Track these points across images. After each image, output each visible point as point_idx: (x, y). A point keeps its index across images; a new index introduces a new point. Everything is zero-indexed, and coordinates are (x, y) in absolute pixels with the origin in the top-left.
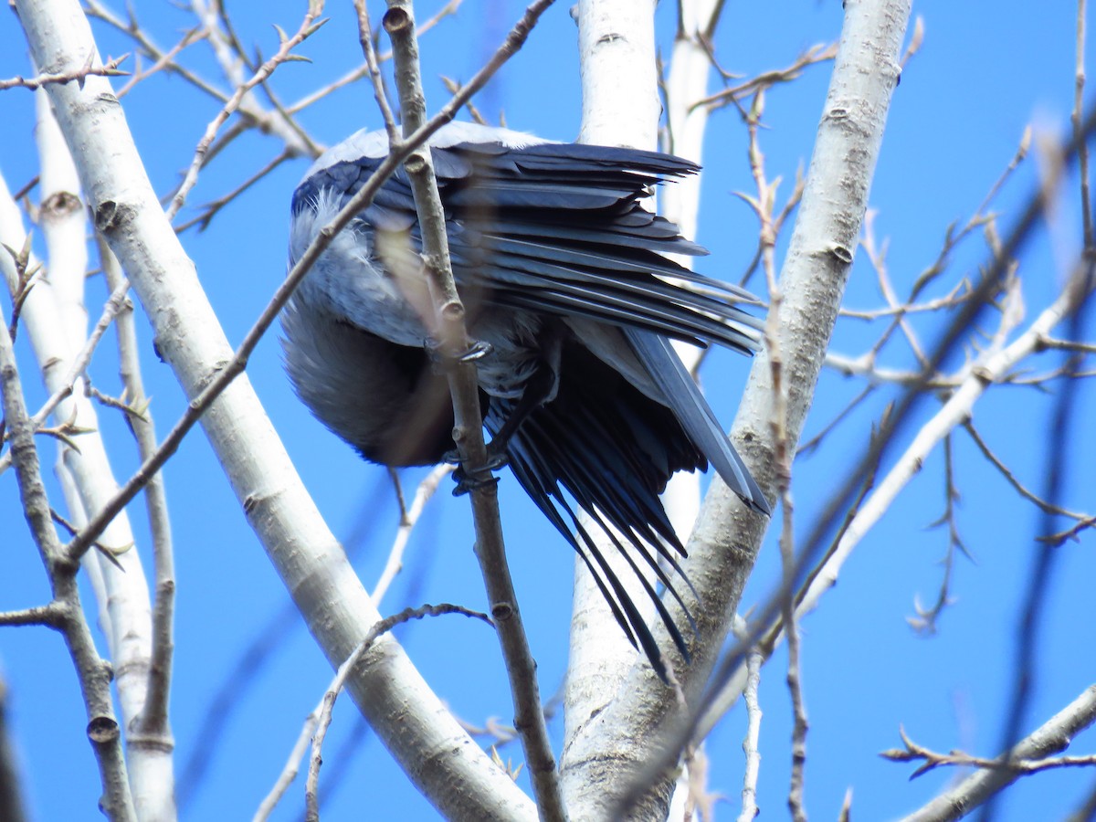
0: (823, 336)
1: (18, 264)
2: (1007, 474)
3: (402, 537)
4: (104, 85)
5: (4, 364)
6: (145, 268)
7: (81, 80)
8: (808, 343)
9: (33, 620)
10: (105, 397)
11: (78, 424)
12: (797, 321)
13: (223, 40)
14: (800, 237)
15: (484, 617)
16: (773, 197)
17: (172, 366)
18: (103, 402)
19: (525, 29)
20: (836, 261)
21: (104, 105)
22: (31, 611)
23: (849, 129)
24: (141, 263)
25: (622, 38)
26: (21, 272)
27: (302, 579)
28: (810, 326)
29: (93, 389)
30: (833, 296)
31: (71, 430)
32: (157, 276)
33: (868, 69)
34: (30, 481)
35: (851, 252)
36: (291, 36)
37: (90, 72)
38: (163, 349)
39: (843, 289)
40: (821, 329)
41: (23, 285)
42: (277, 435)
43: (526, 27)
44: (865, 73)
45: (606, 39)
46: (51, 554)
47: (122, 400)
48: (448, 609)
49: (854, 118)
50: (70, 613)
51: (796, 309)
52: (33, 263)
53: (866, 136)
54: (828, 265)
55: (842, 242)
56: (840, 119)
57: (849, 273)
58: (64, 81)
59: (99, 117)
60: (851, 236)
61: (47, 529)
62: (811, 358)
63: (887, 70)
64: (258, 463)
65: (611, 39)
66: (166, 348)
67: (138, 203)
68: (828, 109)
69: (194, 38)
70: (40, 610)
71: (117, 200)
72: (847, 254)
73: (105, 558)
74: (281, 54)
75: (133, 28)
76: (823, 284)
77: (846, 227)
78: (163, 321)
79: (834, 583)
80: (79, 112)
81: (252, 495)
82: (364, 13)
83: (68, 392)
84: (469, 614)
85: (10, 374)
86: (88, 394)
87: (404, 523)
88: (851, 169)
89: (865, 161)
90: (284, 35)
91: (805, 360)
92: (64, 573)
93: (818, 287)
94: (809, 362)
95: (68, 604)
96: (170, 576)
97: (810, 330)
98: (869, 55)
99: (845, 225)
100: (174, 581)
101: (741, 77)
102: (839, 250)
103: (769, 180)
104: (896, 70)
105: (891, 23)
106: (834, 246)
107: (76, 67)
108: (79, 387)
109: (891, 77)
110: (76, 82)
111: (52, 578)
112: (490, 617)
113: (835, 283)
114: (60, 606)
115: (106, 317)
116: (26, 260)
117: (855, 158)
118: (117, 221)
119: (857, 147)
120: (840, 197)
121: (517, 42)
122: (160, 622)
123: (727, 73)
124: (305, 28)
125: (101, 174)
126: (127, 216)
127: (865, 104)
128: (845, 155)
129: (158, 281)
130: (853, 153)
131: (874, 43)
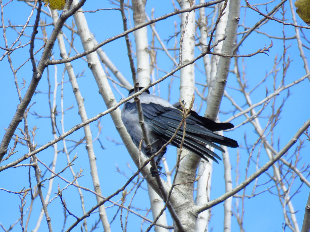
14: (217, 78)
54: (222, 84)
93: (220, 88)
99: (225, 76)
102: (224, 81)
106: (223, 80)
113: (223, 87)
119: (227, 61)
127: (229, 53)
128: (225, 63)
129: (99, 81)
130: (226, 62)
131: (230, 41)
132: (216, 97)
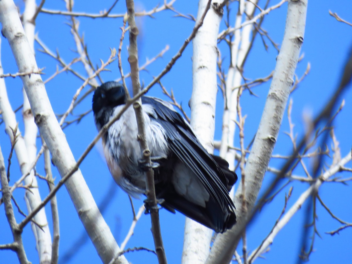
0: (266, 165)
1: (13, 133)
2: (328, 211)
3: (134, 224)
4: (39, 77)
5: (1, 165)
6: (49, 136)
7: (30, 75)
8: (261, 167)
9: (7, 248)
10: (41, 176)
11: (33, 185)
12: (257, 160)
13: (87, 62)
14: (259, 134)
15: (153, 252)
16: (244, 122)
17: (57, 168)
18: (40, 178)
19: (171, 65)
20: (271, 142)
21: (38, 83)
22: (6, 245)
23: (276, 99)
24: (48, 134)
25: (206, 67)
26: (14, 135)
27: (96, 237)
28: (262, 162)
29: (37, 174)
30: (269, 153)
31: (31, 187)
32: (53, 138)
33: (283, 80)
34: (8, 203)
35: (276, 139)
36: (105, 62)
37: (33, 73)
38: (54, 162)
39: (272, 151)
40: (265, 163)
41: (15, 139)
42: (90, 191)
43: (172, 64)
44: (282, 81)
45: (201, 67)
46: (14, 227)
47: (46, 177)
48: (142, 249)
49: (278, 96)
50: (19, 246)
51: (257, 156)
52: (18, 133)
53: (282, 101)
54: (268, 142)
55: (273, 135)
56: (274, 96)
57: (275, 146)
58: (24, 76)
59: (37, 87)
60: (276, 134)
61: (12, 219)
62: (261, 172)
63: (289, 81)
64: (83, 199)
65: (202, 67)
66: (55, 162)
67: (48, 115)
68: (270, 92)
69: (76, 61)
70: (9, 245)
71: (42, 114)
72: (274, 139)
73: (38, 228)
74: (101, 68)
75: (58, 57)
76: (266, 149)
77: (274, 131)
78: (55, 153)
79: (271, 244)
80: (30, 85)
81: (81, 210)
82: (120, 57)
83: (29, 174)
84: (148, 251)
85: (2, 169)
86: (35, 175)
87: (134, 219)
88: (276, 112)
89: (281, 110)
90: (103, 62)
91: (260, 173)
92: (17, 234)
93: (265, 150)
94: (261, 174)
95: (18, 243)
96: (58, 234)
97: (262, 163)
98: (284, 76)
99: (274, 130)
100: (59, 235)
101: (250, 80)
102: (272, 138)
103: (243, 115)
104: (292, 81)
105: (291, 65)
106: (270, 136)
107: (29, 71)
108: (32, 172)
109: (291, 83)
110: (28, 76)
111: (14, 235)
112: (155, 252)
113: (270, 149)
114: (16, 244)
115: (42, 151)
116: (16, 131)
117: (278, 109)
118: (41, 121)
119: (279, 105)
120: (272, 121)
121: (169, 69)
122: (54, 248)
123: (246, 78)
124: (110, 60)
125: (37, 105)
126: (44, 119)
127: (282, 91)
128: (275, 107)
129: (53, 140)
130: (277, 107)
131: (285, 72)
132: (257, 163)
